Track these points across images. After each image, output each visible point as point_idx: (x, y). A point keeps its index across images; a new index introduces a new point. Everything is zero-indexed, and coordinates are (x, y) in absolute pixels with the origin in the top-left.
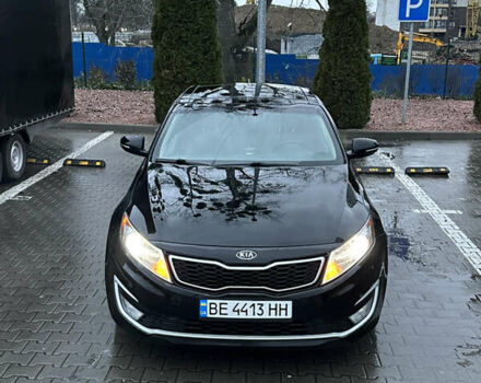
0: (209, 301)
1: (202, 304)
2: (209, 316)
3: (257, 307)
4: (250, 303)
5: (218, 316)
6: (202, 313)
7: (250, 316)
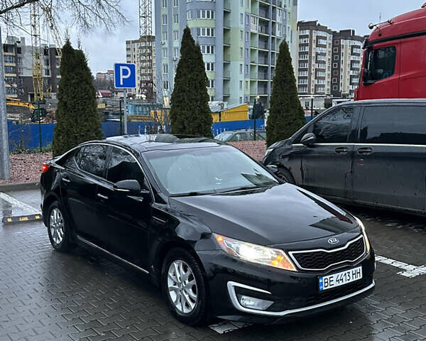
0: (324, 278)
1: (320, 281)
2: (324, 289)
3: (347, 274)
4: (344, 273)
5: (329, 287)
6: (321, 288)
7: (345, 283)
